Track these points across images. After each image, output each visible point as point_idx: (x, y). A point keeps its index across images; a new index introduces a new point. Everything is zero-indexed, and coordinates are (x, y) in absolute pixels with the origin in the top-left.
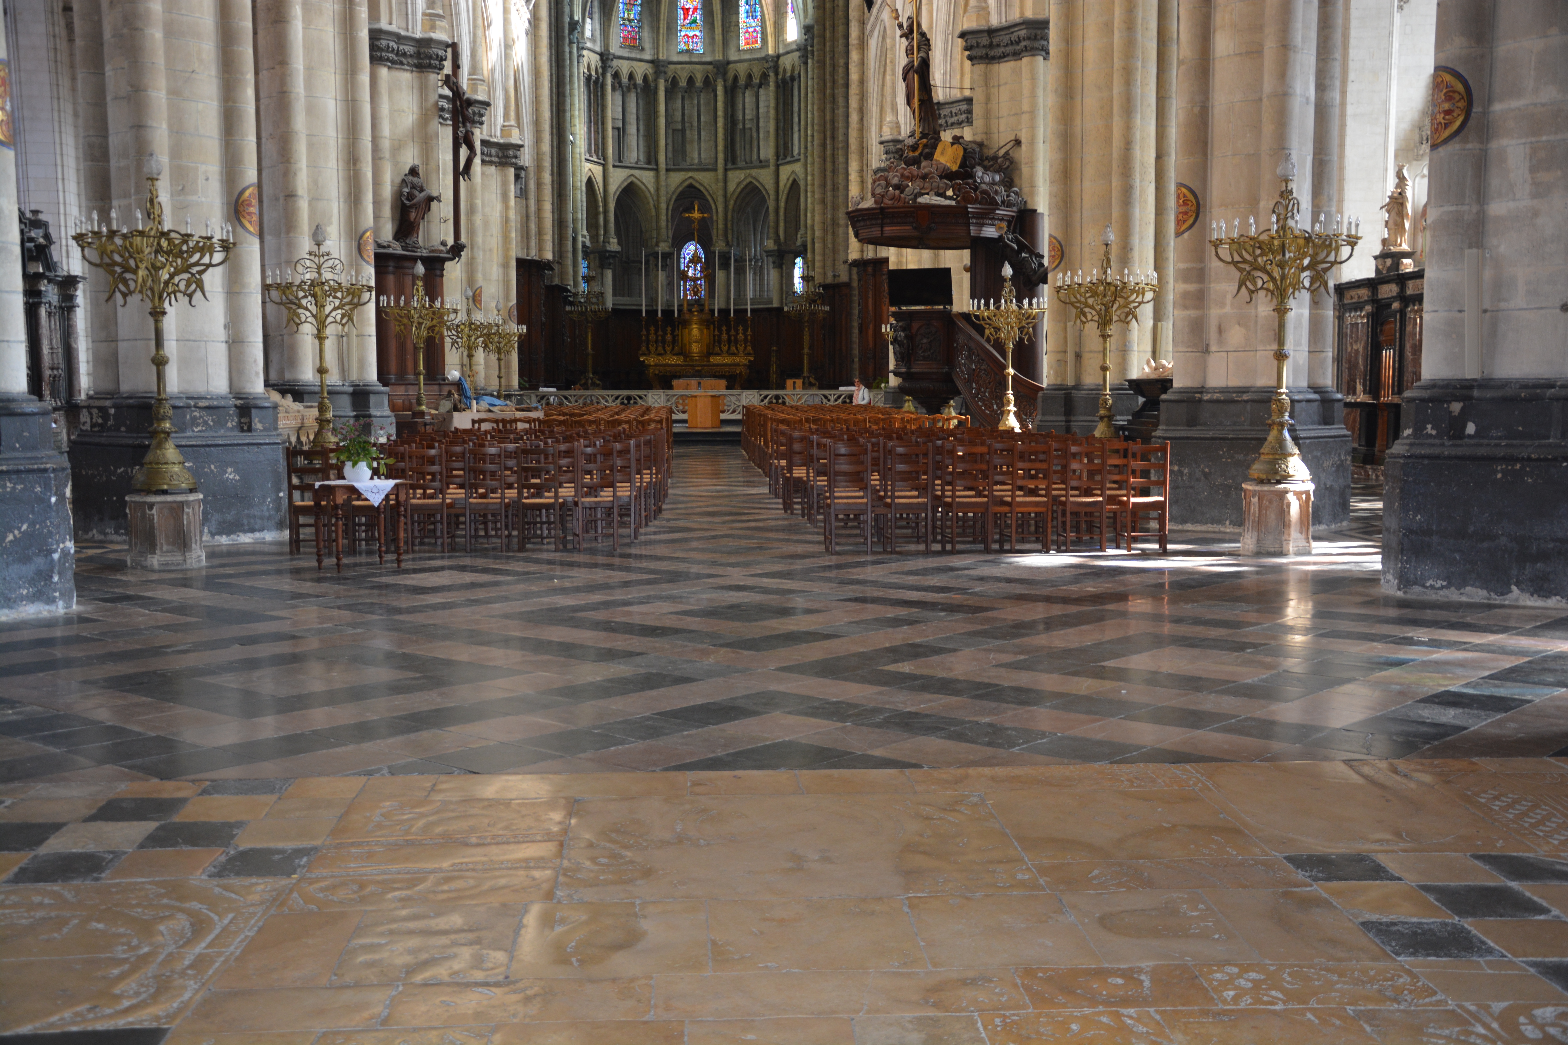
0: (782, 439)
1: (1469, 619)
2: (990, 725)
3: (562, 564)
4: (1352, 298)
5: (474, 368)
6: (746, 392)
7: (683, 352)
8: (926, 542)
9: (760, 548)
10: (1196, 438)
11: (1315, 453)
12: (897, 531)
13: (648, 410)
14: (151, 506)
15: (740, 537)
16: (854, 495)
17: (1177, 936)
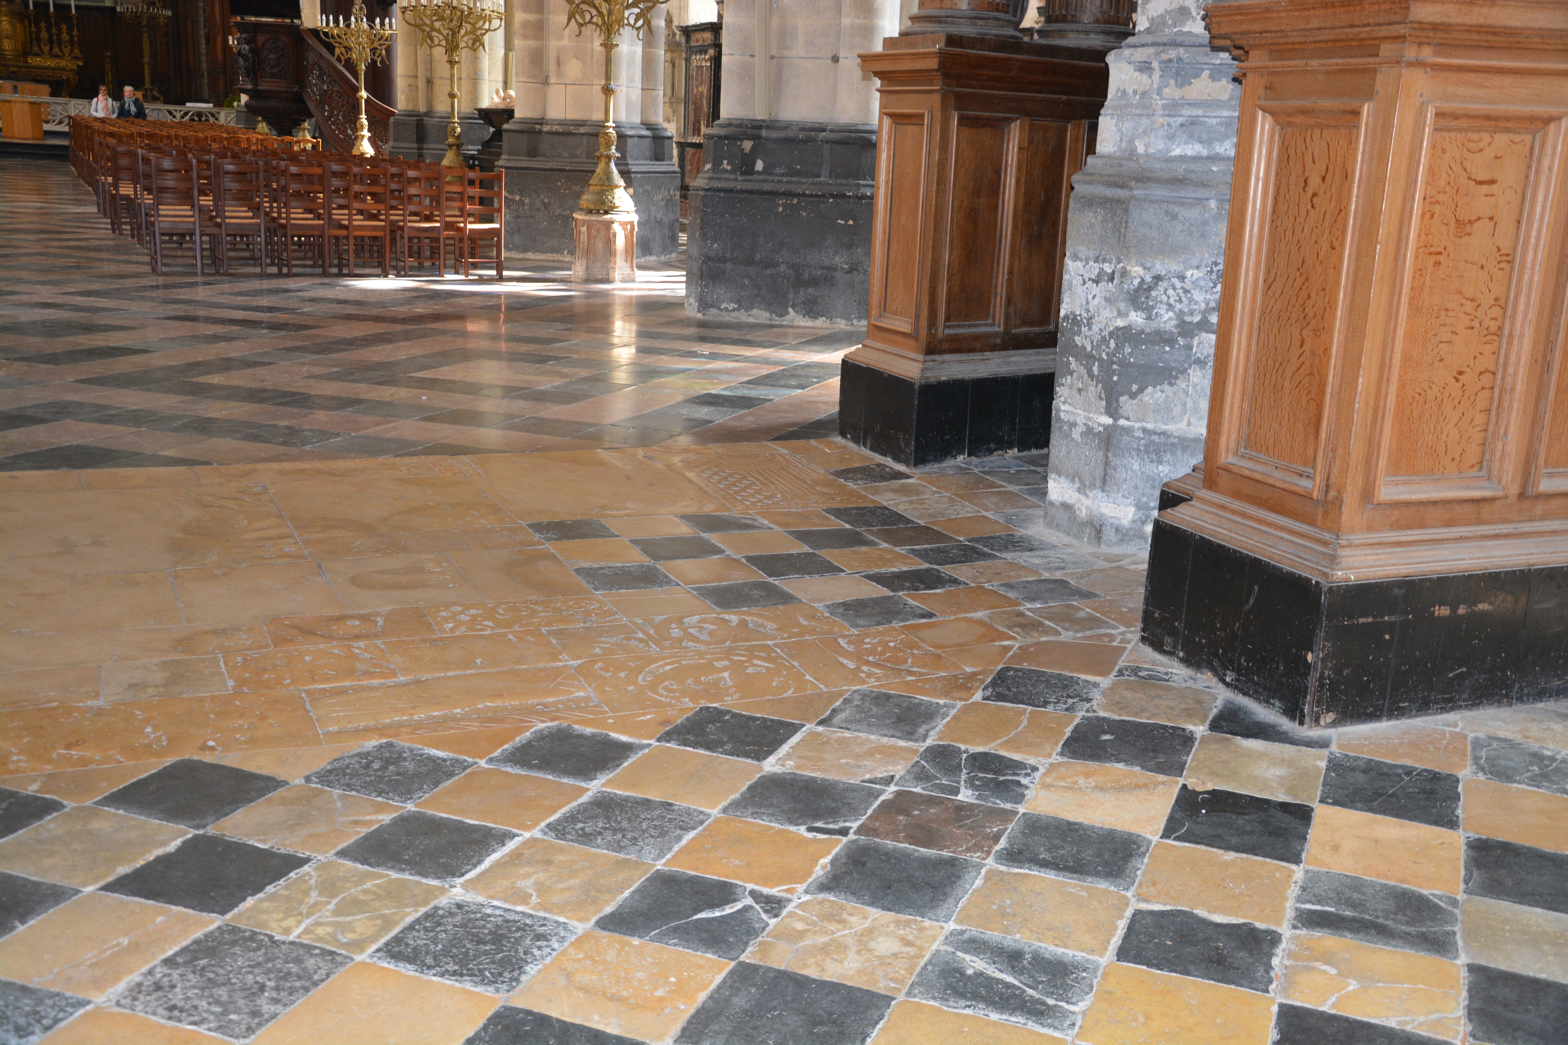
0: (109, 153)
1: (749, 337)
2: (287, 427)
4: (697, 41)
8: (261, 265)
9: (78, 267)
10: (536, 169)
11: (646, 187)
12: (232, 254)
15: (56, 256)
16: (182, 213)
17: (418, 587)
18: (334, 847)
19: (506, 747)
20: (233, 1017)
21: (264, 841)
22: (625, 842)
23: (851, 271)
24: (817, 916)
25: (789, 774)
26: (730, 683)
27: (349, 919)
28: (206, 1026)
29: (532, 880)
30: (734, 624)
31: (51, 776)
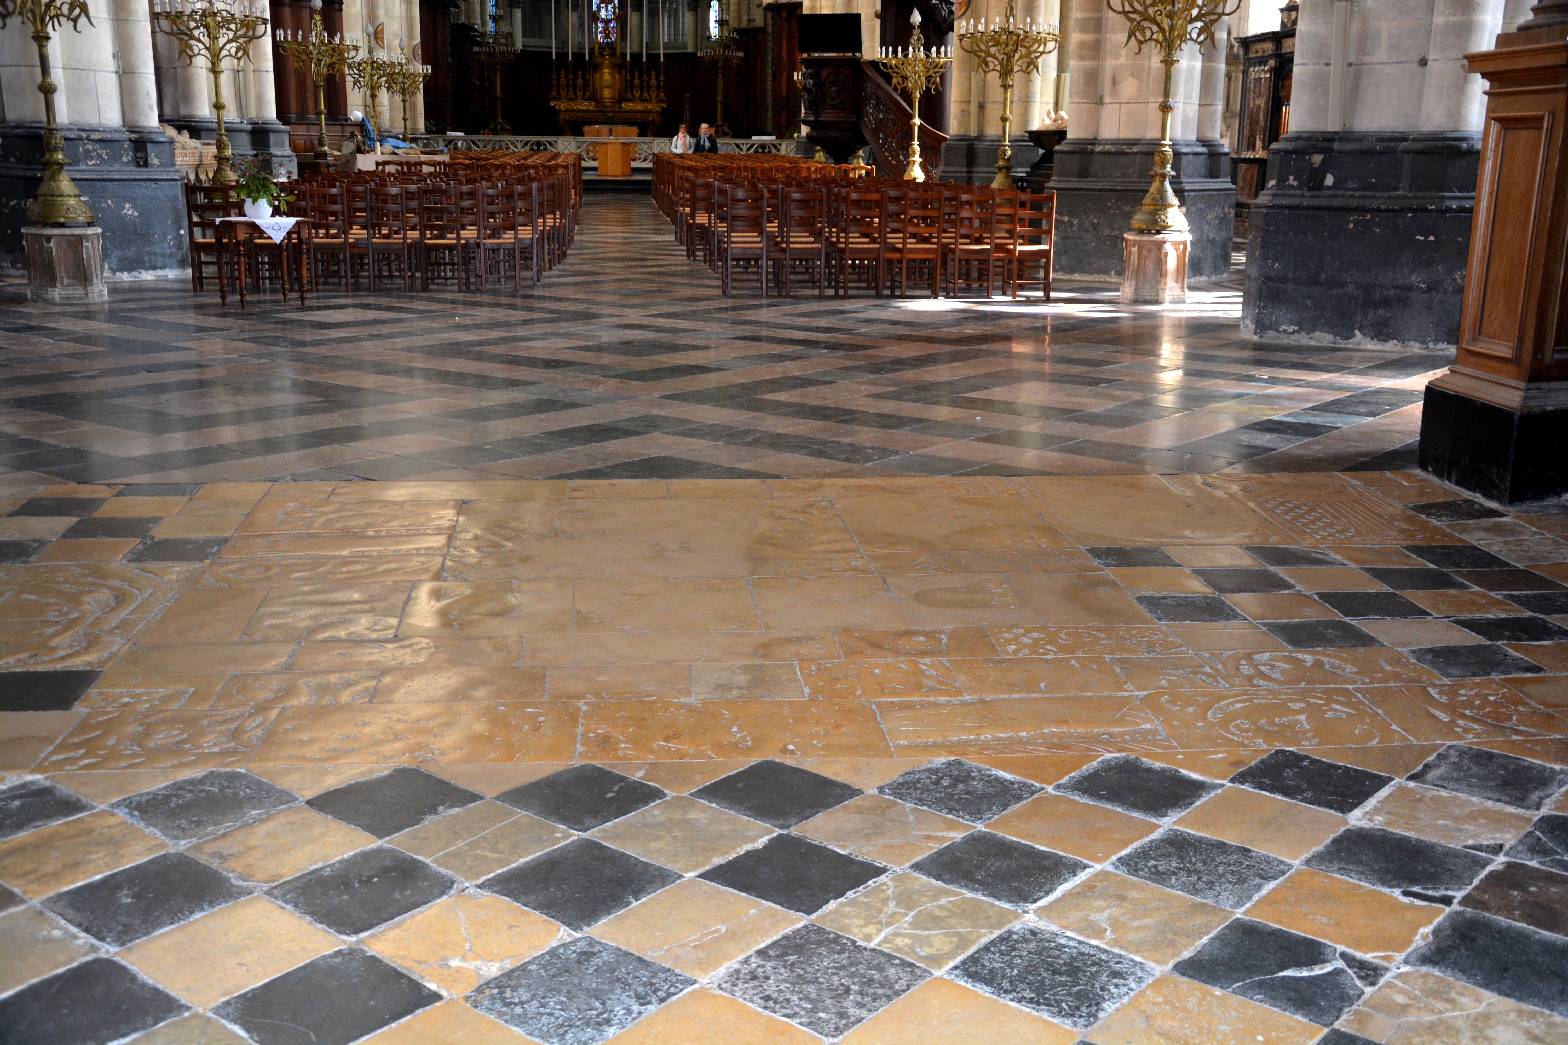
0: (687, 185)
1: (1311, 361)
2: (850, 444)
3: (465, 303)
4: (1257, 52)
5: (377, 109)
6: (658, 140)
7: (595, 98)
8: (820, 287)
9: (660, 291)
10: (1086, 190)
12: (792, 277)
13: (557, 155)
14: (49, 238)
15: (641, 281)
16: (751, 239)
17: (979, 607)
18: (909, 860)
19: (1073, 774)
20: (822, 1015)
21: (843, 847)
22: (1200, 885)
23: (1429, 290)
24: (1421, 991)
25: (1378, 830)
26: (1307, 726)
27: (926, 933)
28: (798, 1020)
29: (1106, 914)
30: (1309, 664)
31: (653, 765)
